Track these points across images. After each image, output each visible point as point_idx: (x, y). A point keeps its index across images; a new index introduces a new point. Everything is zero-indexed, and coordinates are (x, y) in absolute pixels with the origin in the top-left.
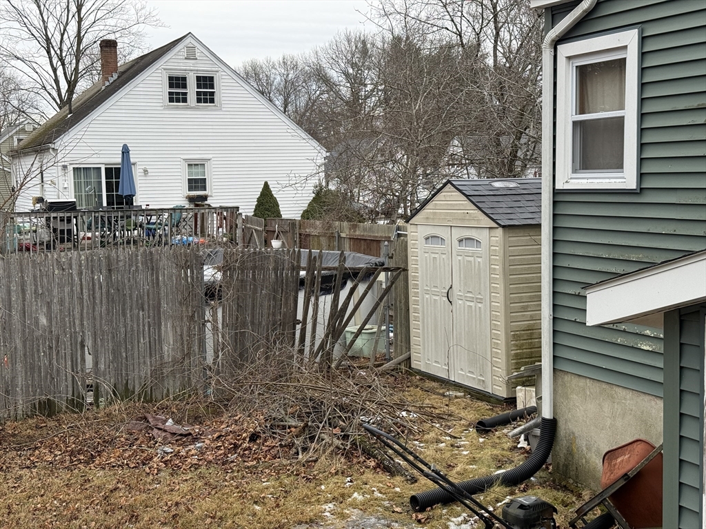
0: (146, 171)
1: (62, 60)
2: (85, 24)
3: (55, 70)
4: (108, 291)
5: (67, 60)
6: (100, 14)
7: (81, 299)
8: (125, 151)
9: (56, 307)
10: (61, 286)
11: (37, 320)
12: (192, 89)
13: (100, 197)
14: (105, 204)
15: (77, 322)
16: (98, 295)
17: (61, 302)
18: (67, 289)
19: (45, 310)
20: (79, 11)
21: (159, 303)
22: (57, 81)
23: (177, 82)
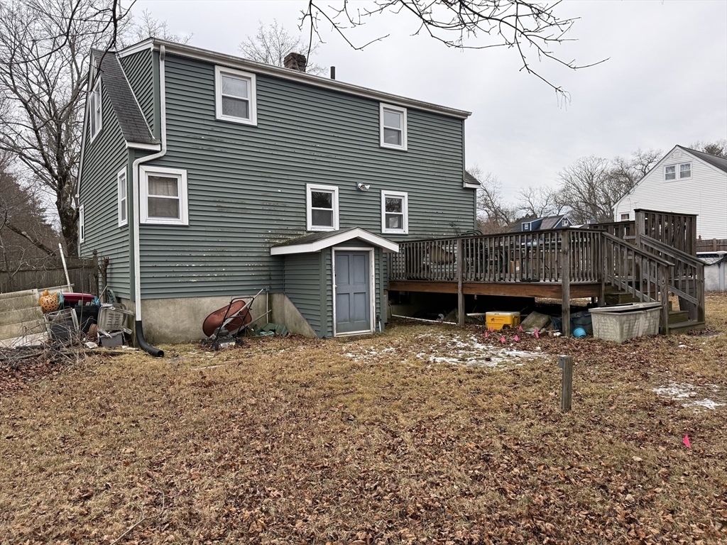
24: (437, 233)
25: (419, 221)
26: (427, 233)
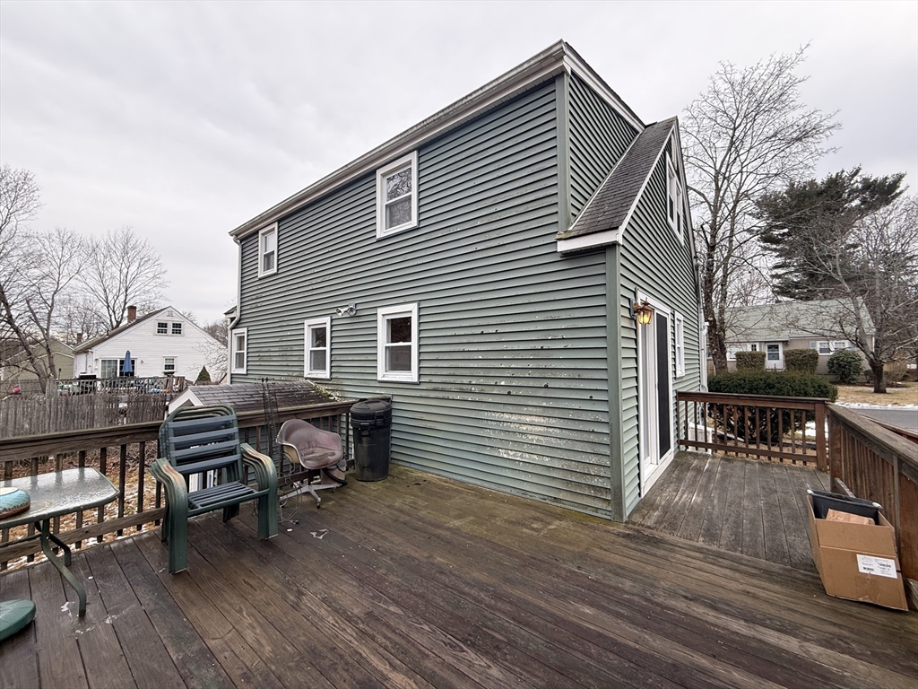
0: (142, 362)
1: (114, 312)
2: (128, 298)
3: (110, 316)
4: (65, 413)
5: (117, 312)
6: (137, 293)
7: (50, 417)
8: (128, 353)
9: (34, 420)
10: (38, 411)
11: (23, 426)
12: (170, 328)
13: (116, 373)
14: (118, 375)
15: (47, 426)
16: (59, 414)
17: (38, 418)
18: (42, 413)
19: (28, 421)
20: (126, 291)
21: (94, 417)
22: (111, 320)
23: (162, 326)
24: (482, 381)
25: (441, 356)
26: (459, 380)
